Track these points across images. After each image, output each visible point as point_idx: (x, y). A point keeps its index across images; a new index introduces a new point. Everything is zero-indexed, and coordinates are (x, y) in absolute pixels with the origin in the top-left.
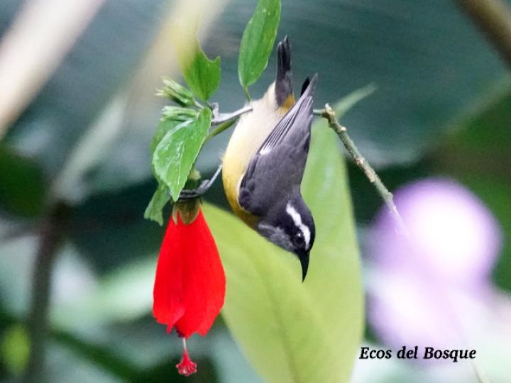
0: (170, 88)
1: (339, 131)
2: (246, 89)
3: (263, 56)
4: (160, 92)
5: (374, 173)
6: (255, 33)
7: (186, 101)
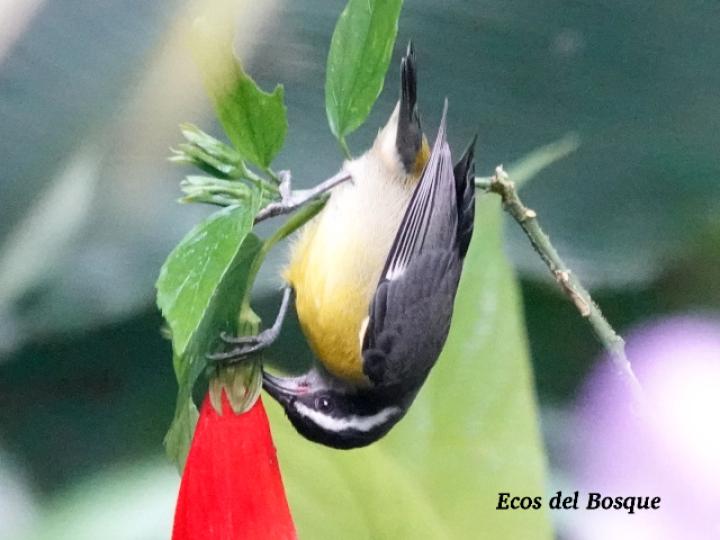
0: (196, 145)
1: (523, 219)
2: (343, 141)
3: (374, 74)
4: (176, 155)
5: (589, 297)
6: (356, 34)
7: (227, 169)
